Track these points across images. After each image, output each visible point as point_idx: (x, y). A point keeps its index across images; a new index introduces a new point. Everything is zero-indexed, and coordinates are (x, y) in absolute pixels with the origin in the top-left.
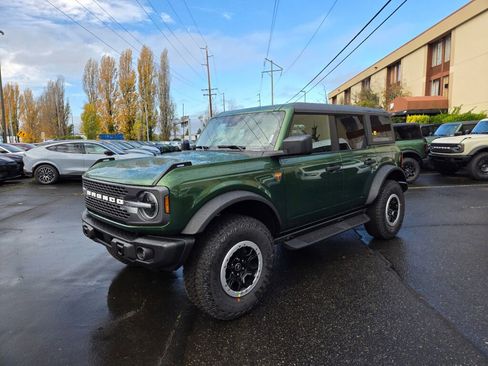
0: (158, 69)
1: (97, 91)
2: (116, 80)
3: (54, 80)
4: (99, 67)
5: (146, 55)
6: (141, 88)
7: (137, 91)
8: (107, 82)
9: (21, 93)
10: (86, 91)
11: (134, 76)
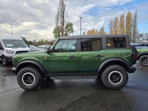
0: (133, 18)
1: (112, 28)
2: (118, 24)
3: (102, 27)
4: (114, 21)
5: (129, 14)
6: (126, 25)
7: (125, 26)
8: (116, 25)
9: (95, 31)
10: (109, 29)
11: (124, 22)
